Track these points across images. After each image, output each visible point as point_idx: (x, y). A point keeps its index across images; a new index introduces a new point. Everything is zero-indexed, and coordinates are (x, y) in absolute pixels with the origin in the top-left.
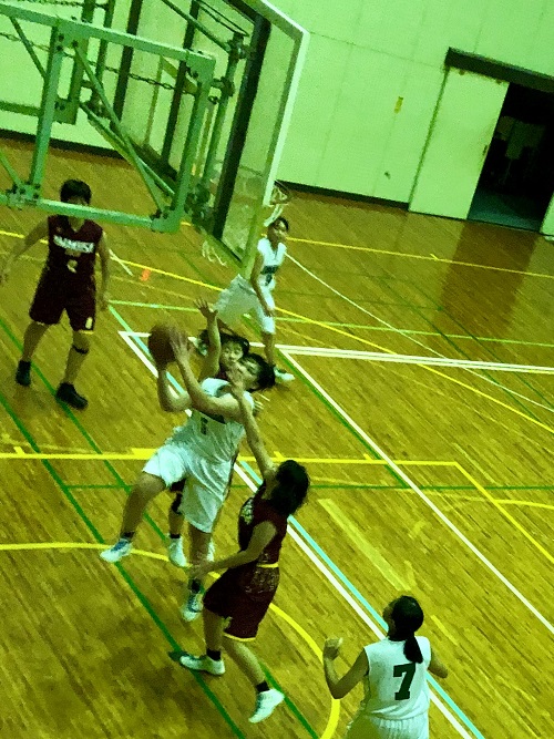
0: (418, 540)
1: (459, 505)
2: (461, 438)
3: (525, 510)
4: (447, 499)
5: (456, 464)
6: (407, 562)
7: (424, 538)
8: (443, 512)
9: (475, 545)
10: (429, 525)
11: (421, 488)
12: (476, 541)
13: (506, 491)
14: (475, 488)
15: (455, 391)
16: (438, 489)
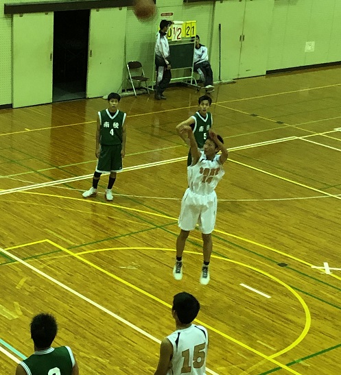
0: (23, 289)
1: (50, 263)
2: (50, 225)
3: (97, 255)
4: (41, 261)
5: (47, 240)
6: (15, 303)
7: (26, 286)
8: (40, 269)
9: (62, 282)
10: (30, 279)
11: (24, 259)
12: (62, 280)
13: (83, 247)
14: (61, 250)
15: (45, 200)
16: (36, 257)
